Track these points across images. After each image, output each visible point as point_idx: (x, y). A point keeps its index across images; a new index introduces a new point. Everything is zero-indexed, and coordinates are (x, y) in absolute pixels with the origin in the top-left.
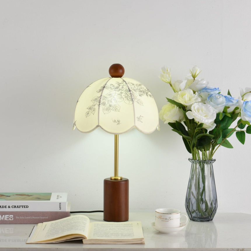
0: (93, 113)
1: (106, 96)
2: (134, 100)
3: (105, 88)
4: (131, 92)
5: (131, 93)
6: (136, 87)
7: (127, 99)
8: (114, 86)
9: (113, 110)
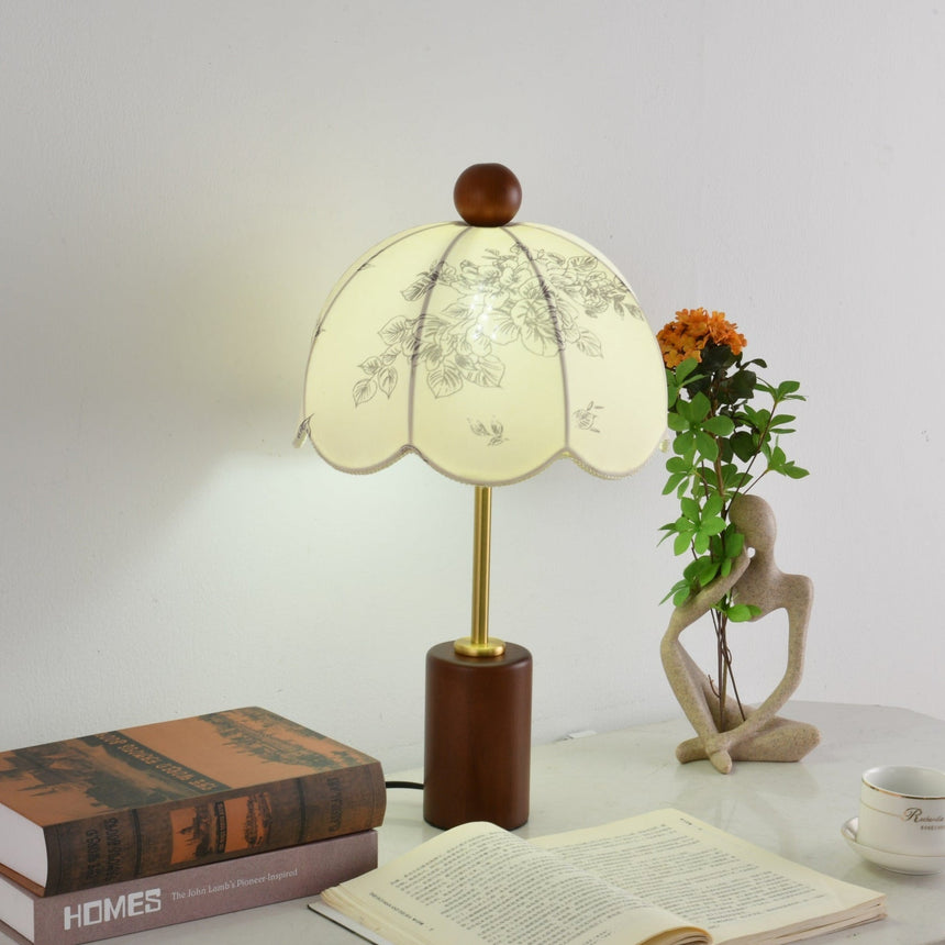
0: (386, 388)
1: (443, 317)
2: (563, 337)
3: (438, 281)
4: (553, 301)
5: (551, 307)
6: (572, 273)
7: (537, 331)
8: (477, 269)
9: (473, 378)
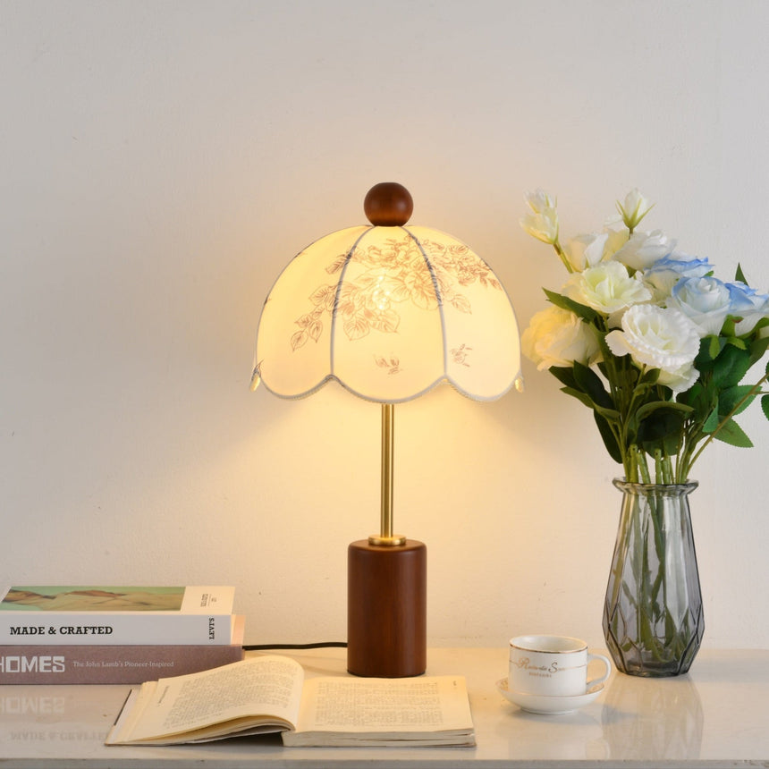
0: (314, 336)
1: (355, 284)
2: (442, 296)
3: (351, 260)
4: (435, 272)
5: (433, 276)
6: (449, 255)
7: (423, 292)
8: (380, 251)
9: (377, 326)
